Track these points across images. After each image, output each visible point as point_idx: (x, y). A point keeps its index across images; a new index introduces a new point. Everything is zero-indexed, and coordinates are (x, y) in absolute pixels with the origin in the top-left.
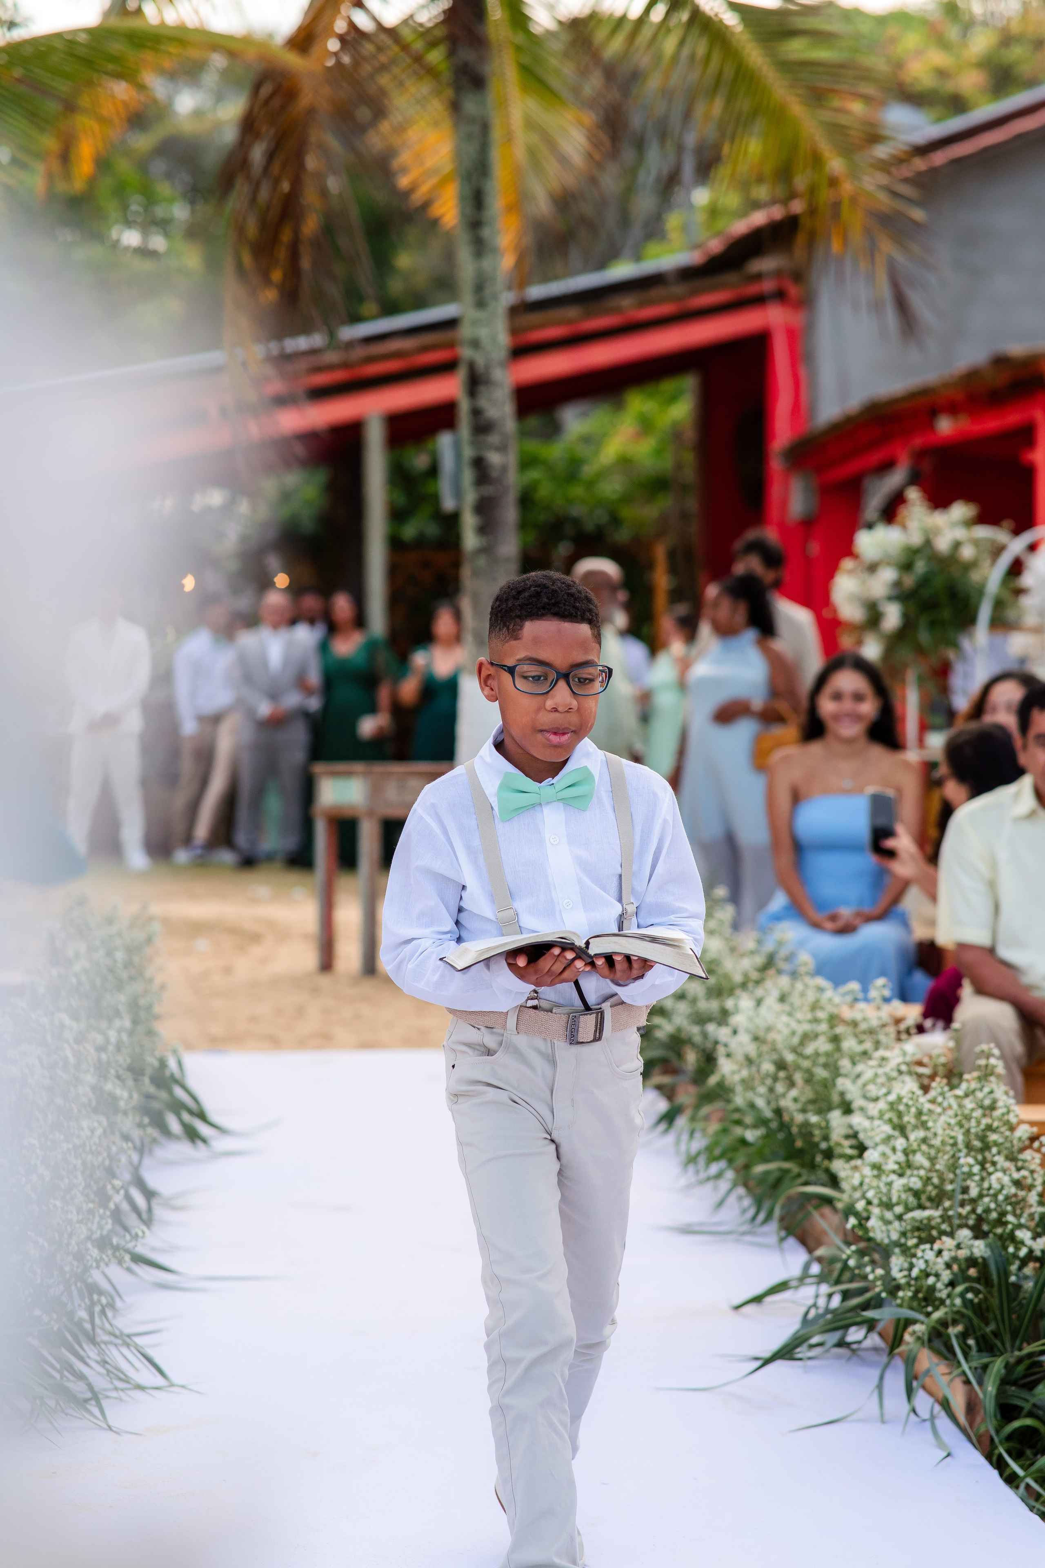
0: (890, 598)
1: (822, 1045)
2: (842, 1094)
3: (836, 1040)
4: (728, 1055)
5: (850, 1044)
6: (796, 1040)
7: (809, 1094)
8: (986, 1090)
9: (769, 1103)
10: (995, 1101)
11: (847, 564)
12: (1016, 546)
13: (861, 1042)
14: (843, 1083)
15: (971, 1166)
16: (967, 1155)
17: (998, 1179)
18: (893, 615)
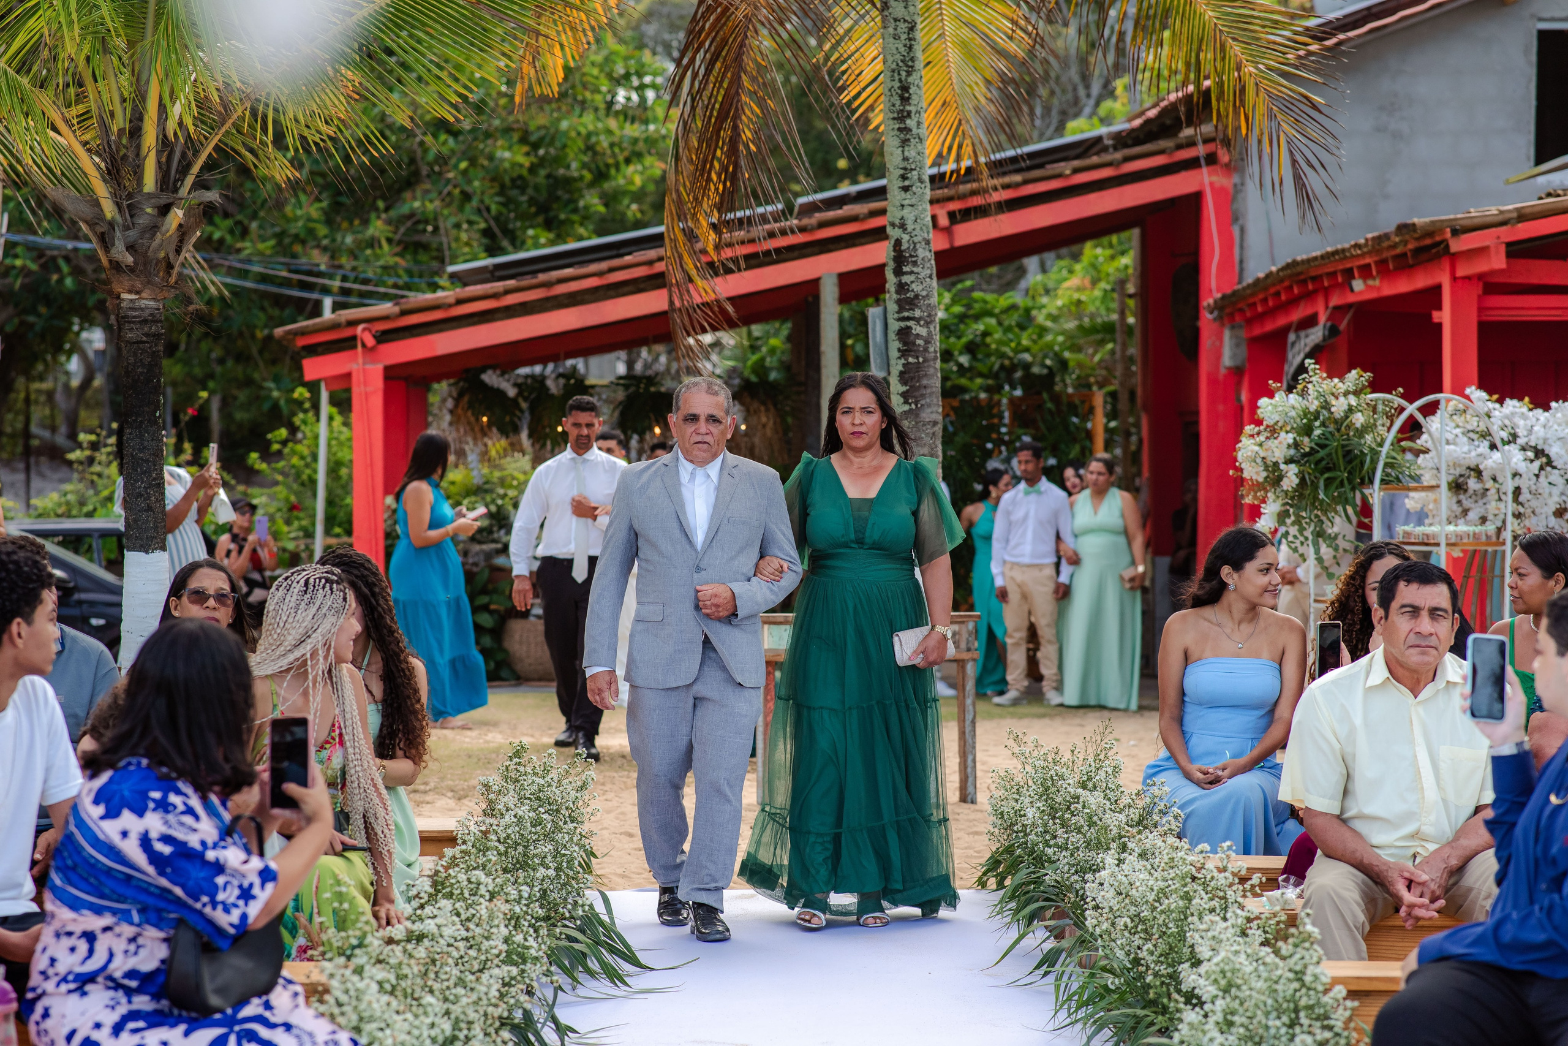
0: (1289, 461)
1: (1174, 902)
2: (1192, 946)
3: (1188, 897)
4: (1096, 907)
5: (1201, 901)
6: (1151, 897)
7: (1162, 947)
8: (1298, 956)
9: (1128, 954)
10: (1305, 966)
11: (1249, 429)
12: (1411, 409)
13: (1212, 899)
14: (1192, 937)
15: (1278, 1028)
16: (1279, 1018)
17: (1303, 1042)
18: (1291, 477)
